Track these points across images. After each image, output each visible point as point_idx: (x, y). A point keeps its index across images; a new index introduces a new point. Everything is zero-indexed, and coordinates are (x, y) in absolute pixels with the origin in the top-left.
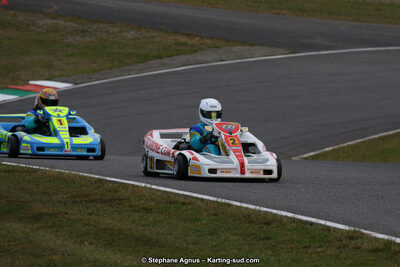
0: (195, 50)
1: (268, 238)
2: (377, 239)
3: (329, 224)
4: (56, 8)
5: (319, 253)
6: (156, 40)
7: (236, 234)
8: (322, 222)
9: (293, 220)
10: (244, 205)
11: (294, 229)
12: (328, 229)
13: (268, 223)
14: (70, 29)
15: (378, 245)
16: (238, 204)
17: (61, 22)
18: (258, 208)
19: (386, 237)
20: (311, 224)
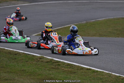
1: (16, 59)
2: (48, 59)
3: (34, 54)
5: (30, 63)
7: (6, 58)
8: (32, 54)
9: (24, 53)
10: (9, 49)
11: (24, 56)
12: (34, 56)
13: (16, 54)
15: (48, 60)
16: (7, 49)
18: (13, 50)
19: (51, 58)
20: (29, 54)
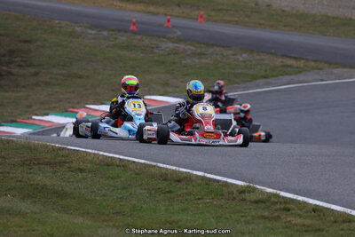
0: (299, 71)
4: (179, 33)
6: (266, 62)
14: (189, 52)
17: (182, 46)
